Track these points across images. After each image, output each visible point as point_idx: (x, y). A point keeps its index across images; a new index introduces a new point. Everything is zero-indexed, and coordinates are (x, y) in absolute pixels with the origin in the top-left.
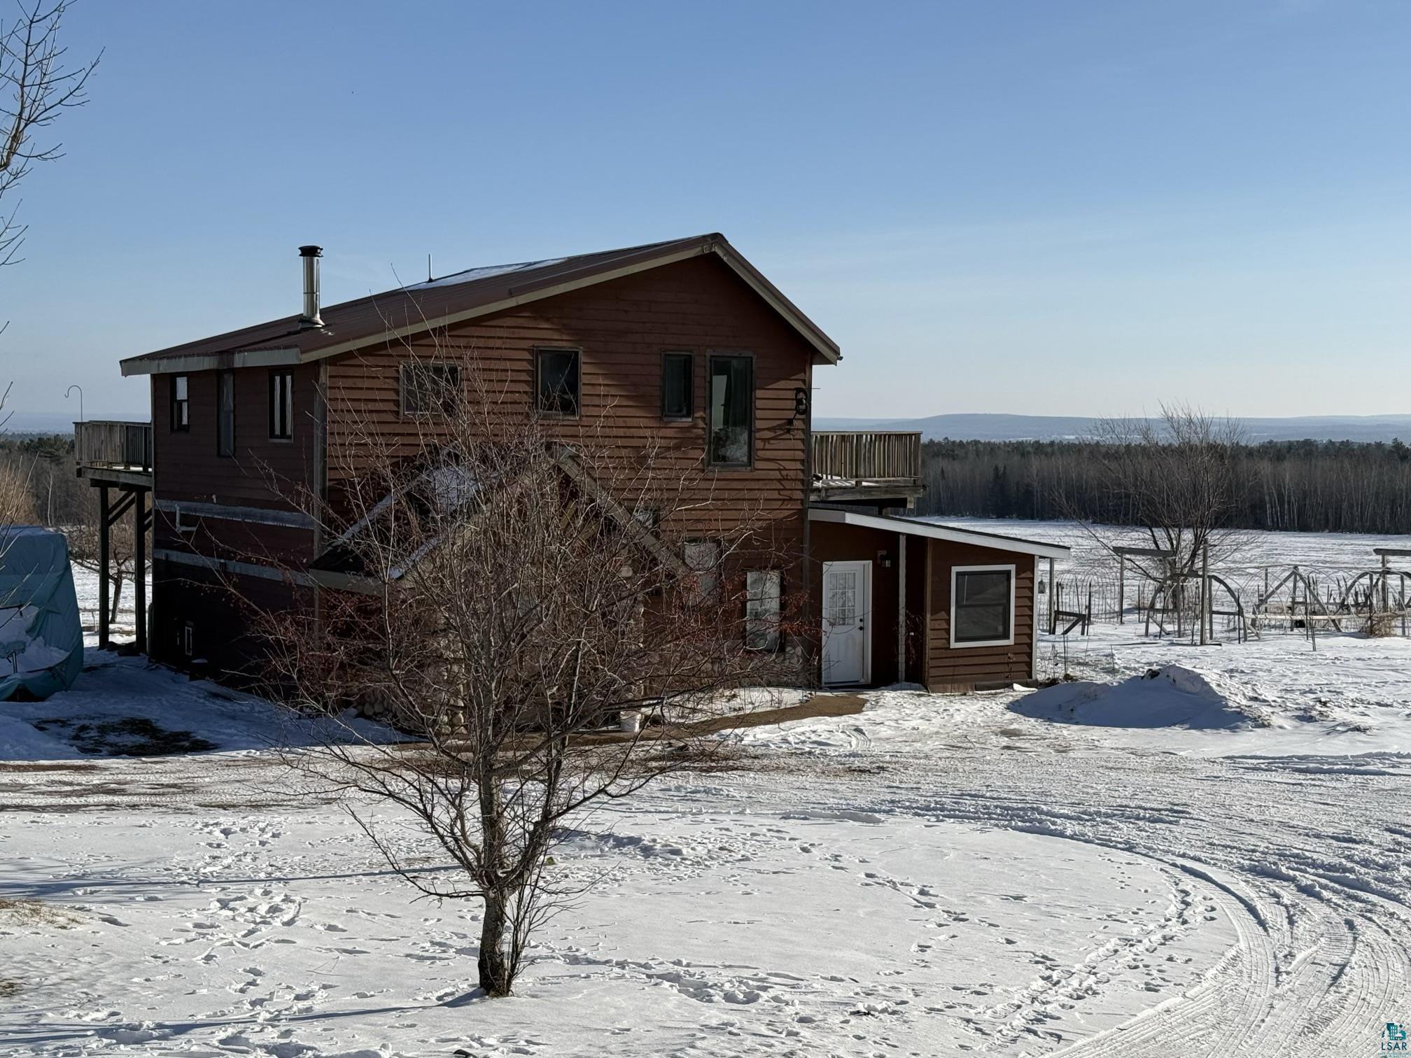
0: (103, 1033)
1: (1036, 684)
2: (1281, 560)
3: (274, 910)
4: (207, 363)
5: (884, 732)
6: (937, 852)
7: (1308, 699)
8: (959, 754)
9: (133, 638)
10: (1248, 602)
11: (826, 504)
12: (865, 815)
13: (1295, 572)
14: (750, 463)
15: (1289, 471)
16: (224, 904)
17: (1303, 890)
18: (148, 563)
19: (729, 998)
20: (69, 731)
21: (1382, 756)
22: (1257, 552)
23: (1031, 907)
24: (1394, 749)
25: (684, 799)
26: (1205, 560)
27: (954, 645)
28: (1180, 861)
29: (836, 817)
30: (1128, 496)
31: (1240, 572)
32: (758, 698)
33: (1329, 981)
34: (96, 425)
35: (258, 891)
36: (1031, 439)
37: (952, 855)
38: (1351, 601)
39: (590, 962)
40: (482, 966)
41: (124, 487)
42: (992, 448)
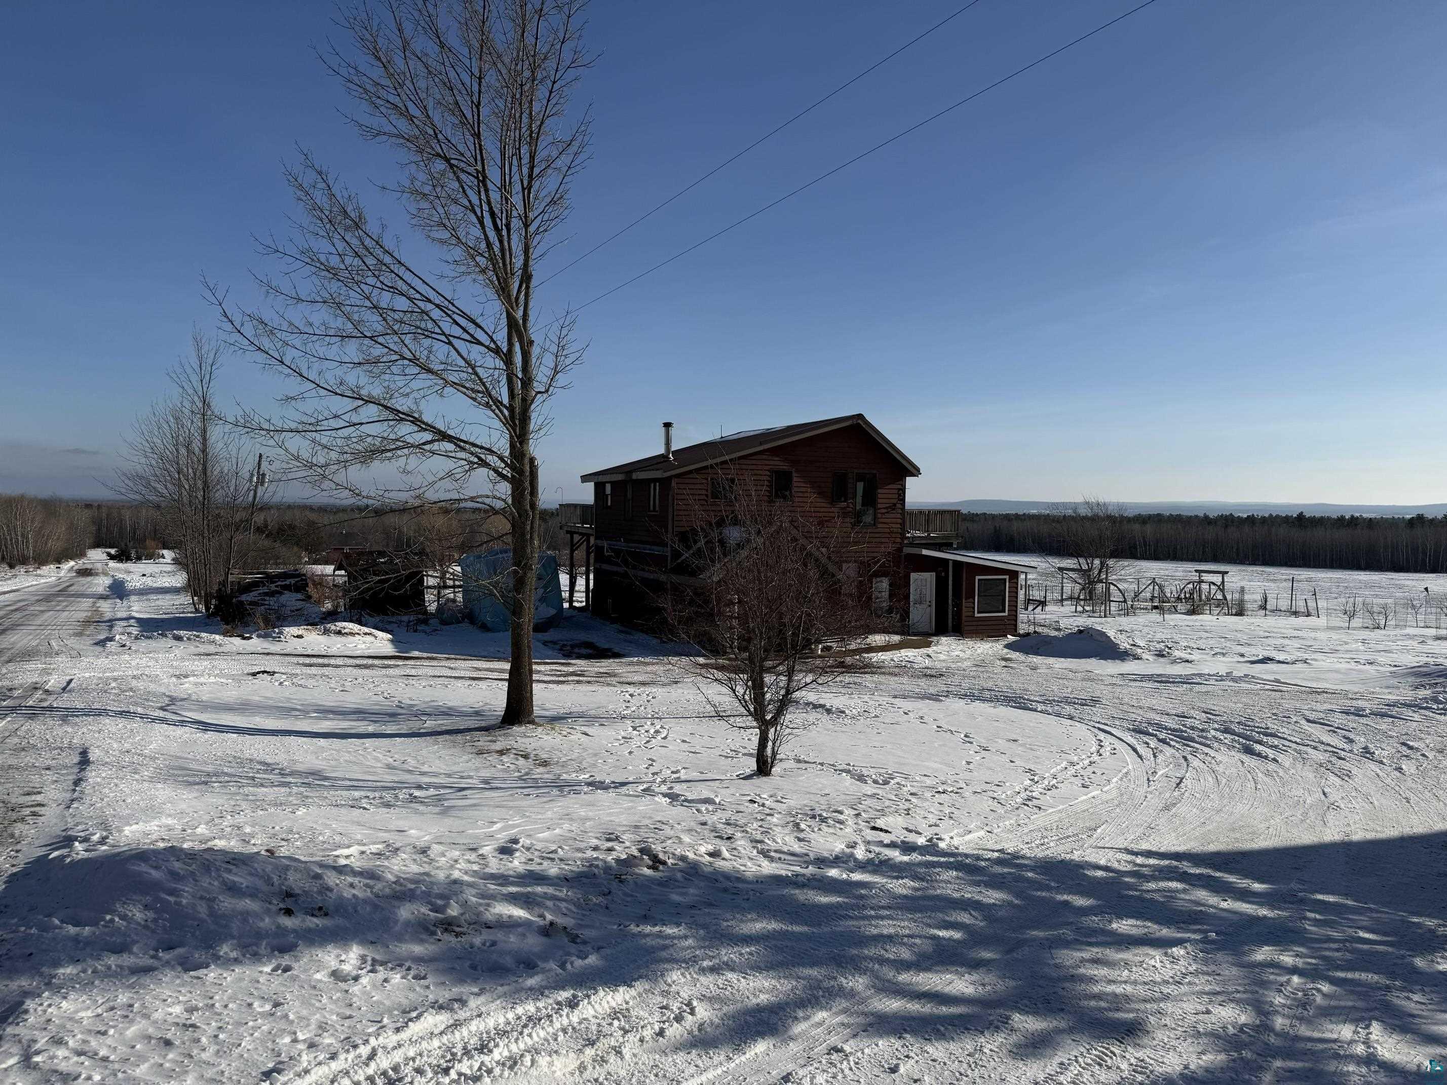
0: (589, 784)
1: (1019, 635)
2: (1146, 575)
3: (657, 732)
4: (620, 477)
5: (942, 657)
6: (972, 716)
7: (1162, 646)
8: (980, 669)
9: (584, 604)
10: (1129, 596)
11: (911, 545)
12: (935, 698)
13: (1154, 581)
14: (874, 525)
15: (1149, 529)
16: (634, 729)
17: (1160, 740)
18: (592, 568)
19: (875, 782)
20: (558, 647)
21: (1200, 675)
22: (1132, 570)
23: (1021, 745)
24: (1206, 671)
25: (843, 687)
26: (1107, 574)
27: (977, 615)
28: (1097, 725)
29: (919, 698)
30: (1064, 541)
31: (1125, 581)
32: (878, 639)
33: (1175, 785)
34: (569, 506)
35: (649, 723)
36: (1014, 512)
37: (980, 718)
38: (1183, 596)
39: (806, 762)
40: (758, 762)
41: (581, 534)
42: (993, 517)
